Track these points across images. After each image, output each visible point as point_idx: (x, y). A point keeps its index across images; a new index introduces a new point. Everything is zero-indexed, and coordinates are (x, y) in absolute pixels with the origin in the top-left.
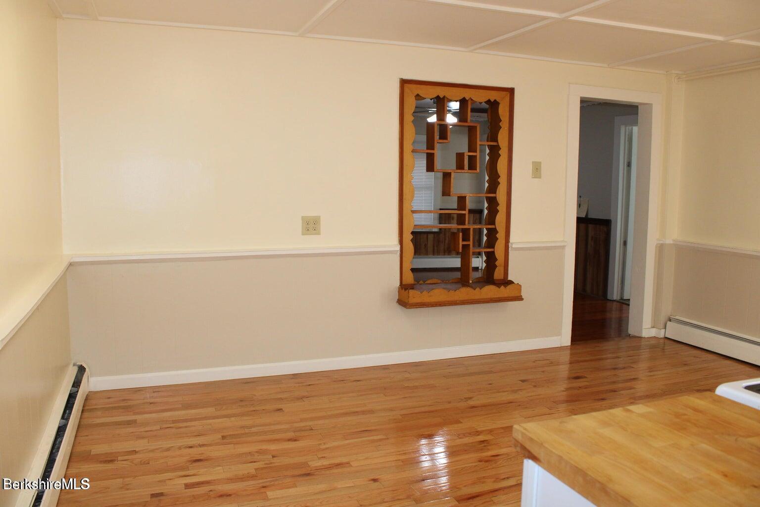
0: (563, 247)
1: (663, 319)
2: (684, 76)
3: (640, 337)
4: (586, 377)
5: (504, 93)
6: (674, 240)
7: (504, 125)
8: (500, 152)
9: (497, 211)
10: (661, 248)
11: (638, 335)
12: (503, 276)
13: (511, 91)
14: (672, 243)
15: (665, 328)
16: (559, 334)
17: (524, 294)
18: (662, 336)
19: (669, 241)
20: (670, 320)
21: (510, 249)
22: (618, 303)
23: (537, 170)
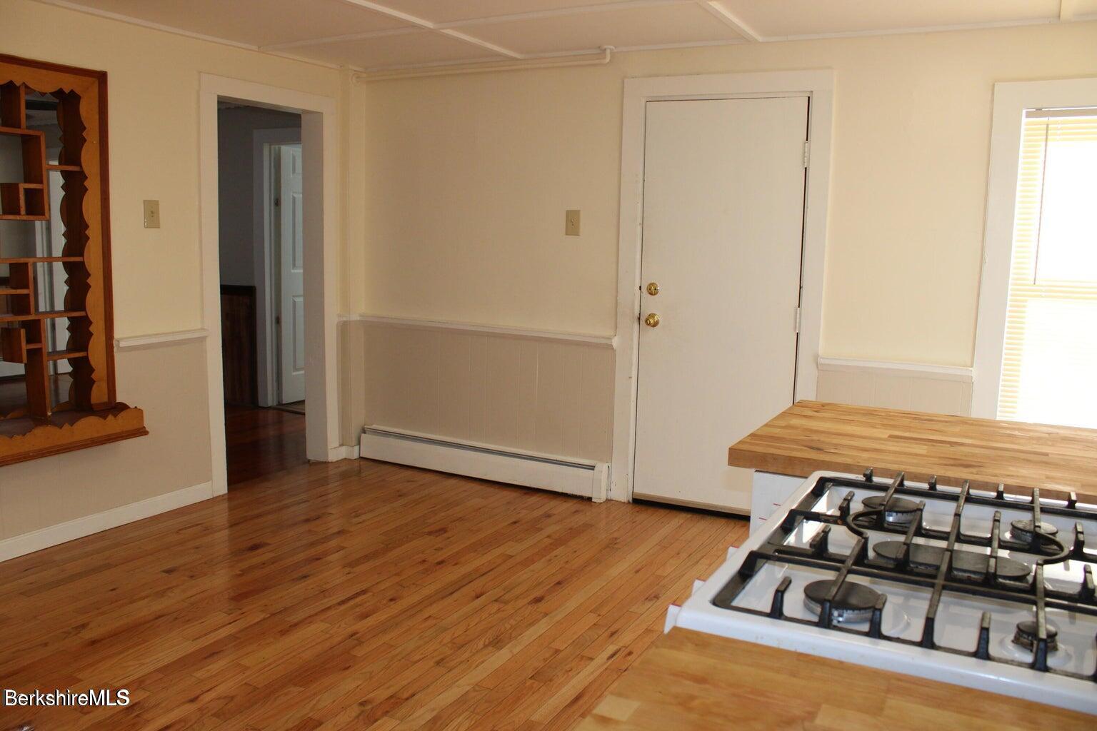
0: (203, 339)
1: (354, 431)
2: (364, 75)
3: (325, 462)
4: (269, 544)
5: (91, 79)
6: (361, 316)
7: (92, 136)
8: (86, 184)
9: (88, 287)
10: (344, 328)
11: (322, 460)
12: (106, 396)
13: (101, 77)
14: (358, 318)
15: (359, 443)
16: (207, 477)
17: (147, 424)
18: (356, 456)
19: (355, 317)
20: (365, 432)
21: (115, 349)
22: (275, 411)
23: (152, 214)
